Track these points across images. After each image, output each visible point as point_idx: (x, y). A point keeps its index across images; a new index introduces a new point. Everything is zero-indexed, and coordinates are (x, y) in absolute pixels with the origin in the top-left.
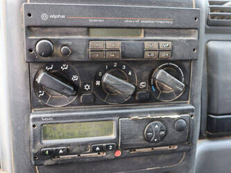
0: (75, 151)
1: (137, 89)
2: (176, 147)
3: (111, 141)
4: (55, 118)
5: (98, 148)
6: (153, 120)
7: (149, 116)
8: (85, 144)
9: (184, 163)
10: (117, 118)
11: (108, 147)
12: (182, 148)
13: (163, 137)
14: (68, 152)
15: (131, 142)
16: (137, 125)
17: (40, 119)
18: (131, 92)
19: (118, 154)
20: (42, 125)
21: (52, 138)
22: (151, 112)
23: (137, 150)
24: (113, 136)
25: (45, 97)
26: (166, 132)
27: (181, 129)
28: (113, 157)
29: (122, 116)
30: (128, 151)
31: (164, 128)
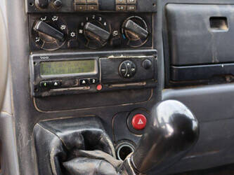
0: (66, 84)
1: (111, 36)
2: (145, 84)
3: (93, 76)
4: (50, 57)
5: (84, 82)
6: (125, 59)
7: (122, 56)
8: (74, 79)
10: (97, 58)
11: (91, 80)
12: (149, 85)
13: (134, 73)
15: (109, 77)
16: (113, 63)
17: (39, 58)
18: (107, 37)
19: (100, 87)
20: (41, 62)
21: (48, 73)
22: (123, 54)
23: (113, 85)
24: (95, 72)
25: (40, 43)
26: (136, 69)
27: (147, 67)
28: (95, 90)
29: (101, 56)
30: (107, 85)
31: (134, 66)
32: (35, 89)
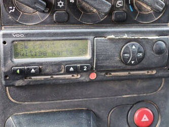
0: (47, 71)
1: (113, 8)
2: (154, 72)
3: (86, 62)
4: (26, 35)
5: (72, 69)
6: (129, 41)
7: (126, 36)
8: (59, 64)
9: (162, 92)
10: (92, 37)
11: (82, 67)
12: (161, 73)
13: (140, 60)
14: (40, 72)
15: (106, 63)
16: (113, 45)
18: (107, 9)
19: (93, 76)
20: (13, 42)
21: (24, 56)
22: (127, 32)
24: (88, 57)
26: (144, 55)
27: (160, 52)
28: (88, 80)
29: (97, 35)
30: (103, 74)
31: (142, 49)
32: (6, 77)
